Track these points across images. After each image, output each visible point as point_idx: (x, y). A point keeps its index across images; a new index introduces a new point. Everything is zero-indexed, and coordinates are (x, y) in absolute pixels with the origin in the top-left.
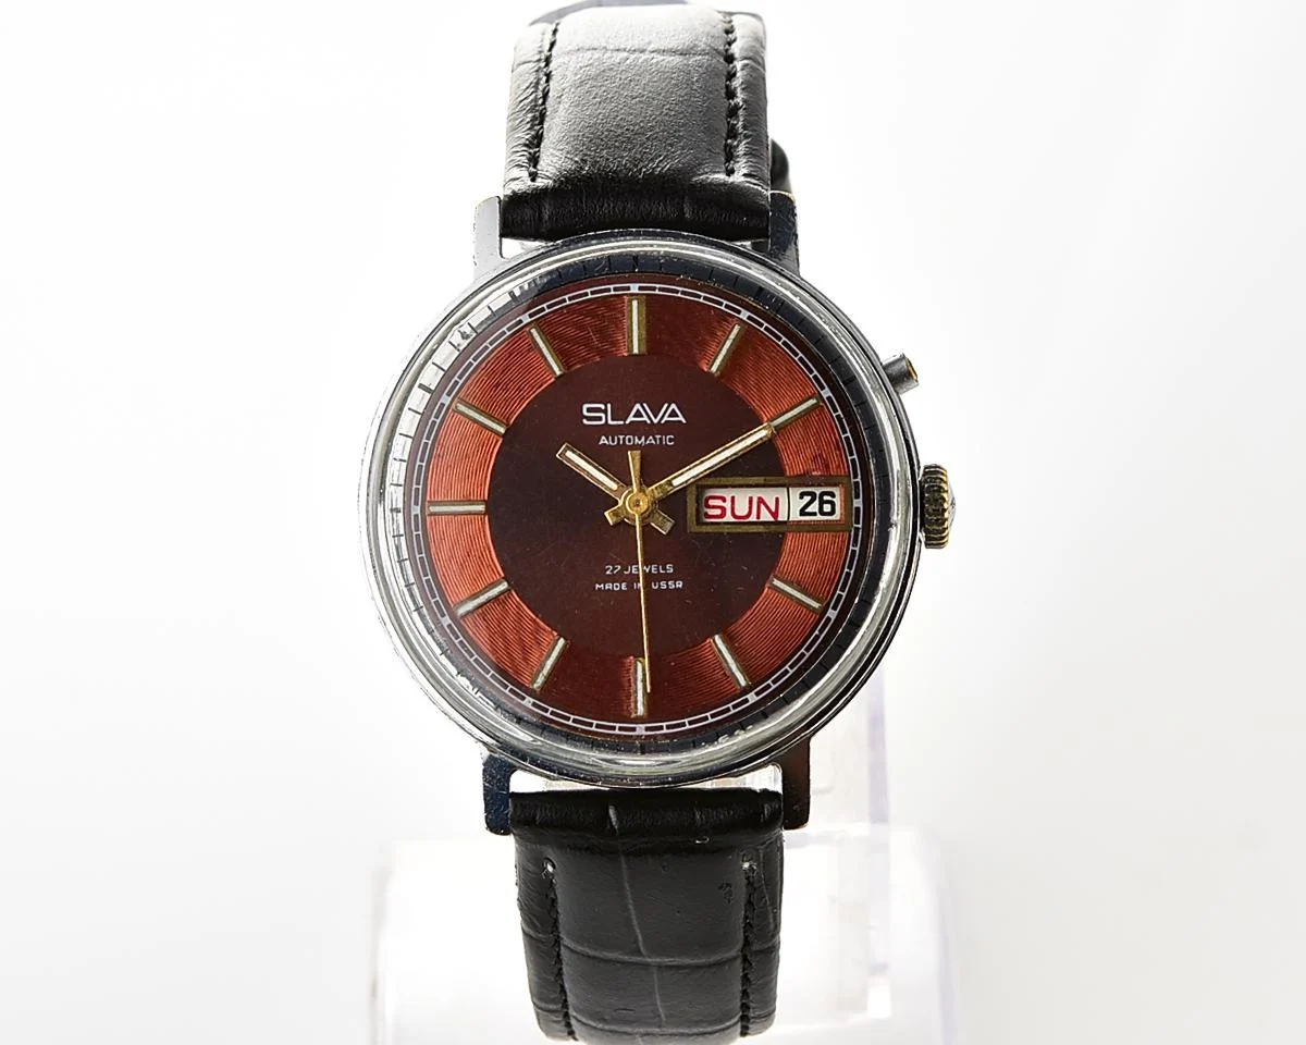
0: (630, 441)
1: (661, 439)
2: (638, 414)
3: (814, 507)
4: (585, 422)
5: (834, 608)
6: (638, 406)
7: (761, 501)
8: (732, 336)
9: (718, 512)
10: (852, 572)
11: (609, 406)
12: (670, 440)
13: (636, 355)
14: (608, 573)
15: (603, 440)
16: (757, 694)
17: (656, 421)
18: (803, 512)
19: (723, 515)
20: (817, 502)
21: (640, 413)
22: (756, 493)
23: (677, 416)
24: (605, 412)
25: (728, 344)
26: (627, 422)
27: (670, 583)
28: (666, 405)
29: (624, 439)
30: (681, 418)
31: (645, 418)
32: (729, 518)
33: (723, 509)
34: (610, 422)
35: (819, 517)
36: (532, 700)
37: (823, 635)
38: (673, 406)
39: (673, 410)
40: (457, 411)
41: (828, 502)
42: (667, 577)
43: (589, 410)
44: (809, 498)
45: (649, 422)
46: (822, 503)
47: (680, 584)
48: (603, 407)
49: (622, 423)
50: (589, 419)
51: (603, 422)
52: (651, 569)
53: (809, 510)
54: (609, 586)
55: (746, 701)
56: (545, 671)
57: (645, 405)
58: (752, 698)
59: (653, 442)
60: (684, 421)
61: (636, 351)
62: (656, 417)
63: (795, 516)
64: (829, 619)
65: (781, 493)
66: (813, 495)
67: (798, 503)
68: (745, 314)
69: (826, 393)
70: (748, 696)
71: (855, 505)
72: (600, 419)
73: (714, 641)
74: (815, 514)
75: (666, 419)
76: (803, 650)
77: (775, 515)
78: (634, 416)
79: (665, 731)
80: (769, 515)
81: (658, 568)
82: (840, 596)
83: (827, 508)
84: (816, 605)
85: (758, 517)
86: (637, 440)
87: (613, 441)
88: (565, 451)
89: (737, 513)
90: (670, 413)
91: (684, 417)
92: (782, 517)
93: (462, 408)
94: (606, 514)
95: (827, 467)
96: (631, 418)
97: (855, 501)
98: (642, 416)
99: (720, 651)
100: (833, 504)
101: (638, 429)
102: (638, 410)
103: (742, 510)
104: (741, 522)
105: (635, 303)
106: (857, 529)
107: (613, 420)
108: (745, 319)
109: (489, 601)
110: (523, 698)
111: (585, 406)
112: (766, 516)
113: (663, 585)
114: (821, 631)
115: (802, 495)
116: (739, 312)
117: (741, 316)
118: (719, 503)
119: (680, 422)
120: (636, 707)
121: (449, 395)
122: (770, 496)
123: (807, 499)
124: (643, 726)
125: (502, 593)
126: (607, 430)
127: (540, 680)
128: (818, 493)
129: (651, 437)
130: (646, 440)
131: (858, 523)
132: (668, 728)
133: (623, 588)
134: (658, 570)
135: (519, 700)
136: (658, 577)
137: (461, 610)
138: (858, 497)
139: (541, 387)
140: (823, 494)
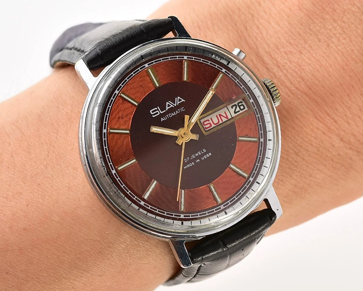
0: (170, 115)
1: (180, 110)
2: (169, 106)
3: (238, 109)
4: (153, 116)
5: (262, 138)
6: (167, 103)
7: (220, 115)
8: (186, 66)
9: (209, 125)
10: (261, 123)
11: (158, 107)
12: (183, 109)
13: (158, 87)
14: (186, 161)
15: (162, 119)
16: (252, 177)
17: (175, 105)
18: (235, 113)
19: (211, 125)
21: (169, 105)
22: (217, 113)
23: (181, 100)
24: (158, 110)
25: (185, 69)
26: (167, 110)
27: (207, 155)
28: (176, 98)
29: (168, 116)
30: (183, 100)
31: (172, 106)
32: (213, 126)
33: (210, 124)
34: (161, 112)
35: (241, 112)
36: (183, 215)
37: (263, 148)
38: (179, 98)
40: (110, 133)
41: (241, 105)
42: (205, 154)
43: (153, 112)
45: (173, 106)
46: (239, 107)
47: (210, 154)
48: (157, 109)
49: (165, 111)
50: (154, 115)
51: (159, 113)
52: (199, 154)
54: (188, 166)
57: (169, 101)
59: (178, 112)
60: (184, 101)
61: (158, 85)
62: (175, 104)
63: (234, 115)
64: (262, 142)
66: (235, 105)
68: (185, 57)
69: (224, 70)
70: (250, 179)
71: (251, 102)
72: (157, 113)
73: (230, 166)
74: (239, 111)
75: (178, 103)
76: (259, 156)
77: (227, 117)
78: (168, 107)
79: (230, 204)
81: (201, 152)
82: (261, 133)
83: (242, 107)
84: (256, 139)
85: (222, 121)
86: (173, 114)
87: (166, 118)
88: (152, 128)
89: (215, 123)
90: (179, 100)
91: (184, 100)
92: (230, 117)
93: (112, 131)
94: (177, 142)
96: (167, 108)
99: (234, 169)
100: (243, 105)
101: (171, 110)
102: (168, 104)
103: (216, 121)
104: (218, 125)
105: (149, 70)
106: (256, 109)
107: (162, 111)
108: (186, 59)
112: (224, 120)
113: (205, 157)
114: (261, 147)
116: (183, 57)
117: (184, 59)
118: (207, 122)
119: (183, 101)
120: (217, 201)
121: (105, 129)
123: (234, 107)
124: (222, 206)
125: (156, 185)
126: (162, 115)
127: (183, 207)
129: (177, 111)
130: (176, 113)
131: (255, 107)
132: (230, 202)
133: (193, 164)
134: (201, 153)
135: (179, 217)
136: (202, 155)
137: (146, 197)
138: (250, 99)
139: (133, 112)
140: (238, 103)
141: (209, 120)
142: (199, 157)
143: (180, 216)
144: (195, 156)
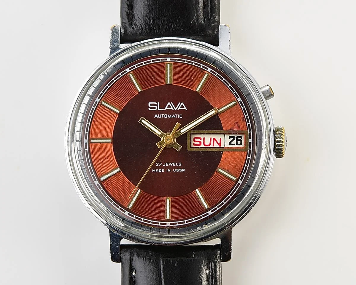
0: (166, 116)
1: (177, 116)
4: (149, 109)
5: (241, 180)
6: (169, 103)
7: (214, 139)
8: (205, 78)
10: (248, 166)
11: (158, 103)
12: (181, 116)
13: (168, 84)
14: (157, 165)
15: (156, 116)
16: (212, 211)
17: (176, 109)
18: (230, 144)
19: (200, 144)
20: (235, 140)
21: (170, 106)
23: (184, 107)
24: (157, 105)
25: (203, 80)
26: (165, 109)
27: (180, 170)
28: (180, 103)
29: (164, 116)
30: (185, 108)
31: (172, 108)
32: (202, 146)
33: (200, 142)
34: (159, 109)
35: (236, 146)
36: (128, 213)
37: (236, 190)
38: (182, 104)
39: (182, 105)
40: (102, 104)
41: (239, 140)
42: (179, 167)
43: (151, 105)
44: (233, 138)
45: (173, 109)
47: (184, 170)
48: (156, 103)
49: (163, 109)
50: (151, 108)
51: (156, 109)
52: (173, 165)
53: (232, 143)
54: (157, 170)
55: (208, 214)
56: (133, 202)
57: (172, 103)
58: (210, 213)
59: (175, 117)
60: (186, 109)
61: (169, 83)
62: (176, 108)
63: (227, 145)
64: (239, 184)
65: (222, 137)
66: (234, 137)
67: (228, 141)
68: (209, 70)
69: (239, 99)
72: (155, 108)
73: (196, 191)
74: (234, 144)
75: (179, 108)
76: (229, 195)
77: (220, 144)
78: (168, 107)
79: (177, 225)
80: (218, 145)
82: (243, 175)
83: (239, 142)
84: (234, 178)
85: (213, 146)
86: (168, 116)
87: (160, 116)
88: (142, 119)
89: (206, 144)
90: (181, 106)
92: (222, 145)
94: (157, 144)
95: (239, 127)
96: (166, 108)
97: (249, 140)
98: (171, 107)
99: (198, 195)
101: (169, 112)
102: (169, 105)
103: (207, 143)
104: (207, 147)
105: (169, 65)
106: (250, 150)
107: (160, 108)
109: (112, 176)
110: (125, 212)
111: (150, 103)
112: (216, 145)
113: (177, 170)
114: (236, 188)
115: (230, 138)
116: (207, 69)
118: (199, 140)
119: (185, 109)
120: (167, 216)
121: (99, 98)
122: (218, 137)
123: (232, 139)
125: (117, 172)
126: (157, 112)
127: (131, 205)
128: (236, 137)
129: (174, 115)
130: (172, 116)
131: (251, 148)
132: (179, 223)
133: (162, 171)
134: (176, 165)
136: (176, 167)
137: (102, 179)
138: (250, 138)
139: (133, 96)
140: (237, 137)
142: (172, 168)
144: (169, 165)
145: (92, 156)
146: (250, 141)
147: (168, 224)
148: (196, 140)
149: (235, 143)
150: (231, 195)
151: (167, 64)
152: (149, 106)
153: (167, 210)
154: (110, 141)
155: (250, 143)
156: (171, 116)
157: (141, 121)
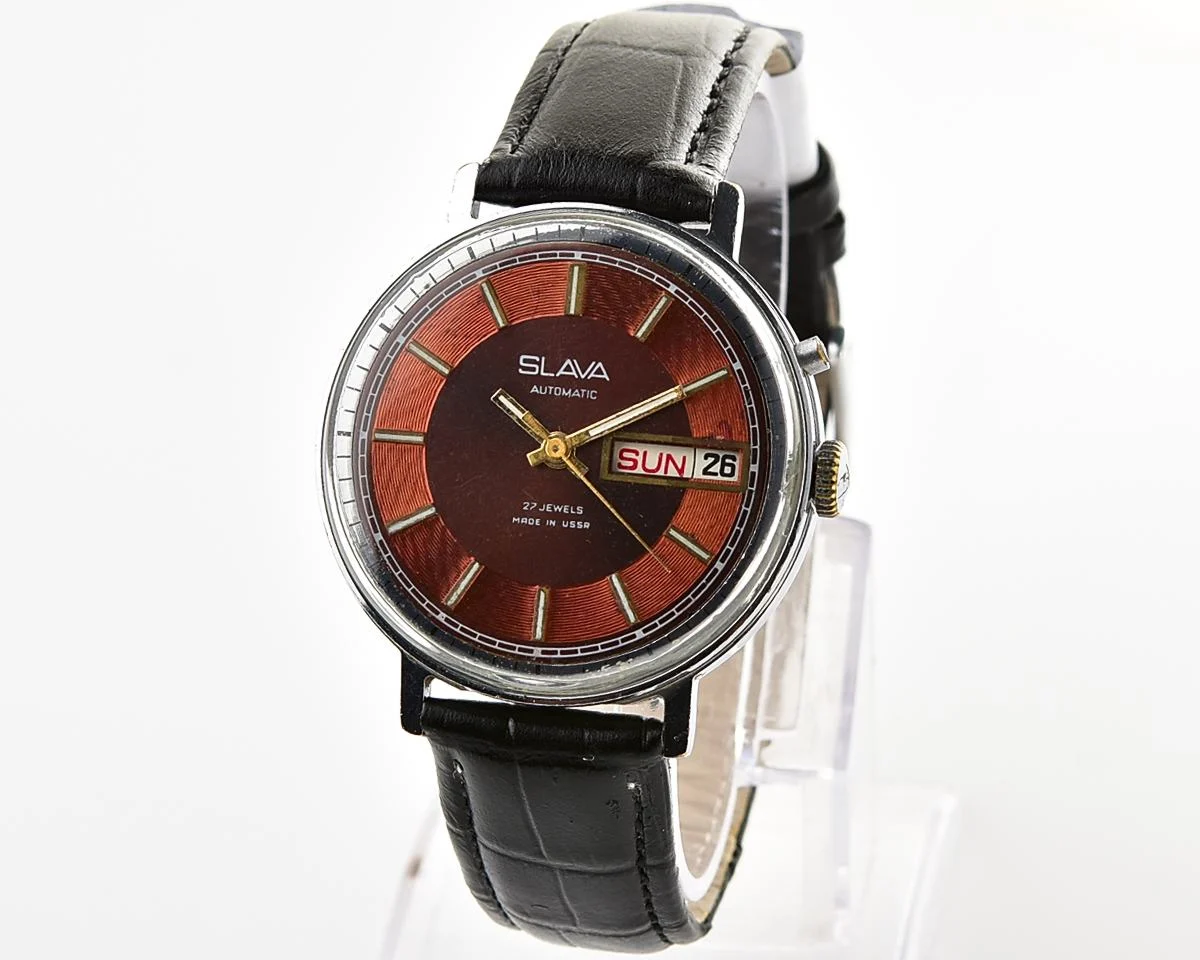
0: (558, 392)
1: (585, 393)
2: (568, 369)
3: (716, 468)
4: (521, 371)
5: (722, 560)
6: (568, 362)
7: (669, 457)
8: (659, 307)
9: (631, 464)
10: (742, 530)
11: (543, 359)
12: (594, 395)
13: (571, 315)
14: (525, 508)
15: (535, 389)
16: (645, 631)
17: (583, 377)
18: (705, 472)
19: (634, 467)
20: (719, 463)
21: (570, 368)
22: (666, 451)
23: (603, 374)
24: (539, 364)
25: (655, 313)
26: (558, 375)
27: (578, 523)
28: (594, 363)
29: (553, 390)
30: (605, 376)
31: (574, 373)
32: (639, 470)
33: (635, 461)
34: (543, 374)
35: (719, 478)
36: (445, 615)
37: (710, 584)
38: (600, 365)
39: (600, 368)
40: (409, 351)
41: (729, 465)
42: (577, 518)
43: (525, 361)
44: (713, 459)
45: (577, 377)
46: (724, 465)
47: (587, 525)
48: (538, 359)
49: (552, 375)
50: (524, 369)
51: (536, 372)
52: (562, 510)
53: (711, 470)
54: (524, 520)
55: (634, 636)
56: (460, 590)
57: (575, 361)
58: (639, 634)
59: (578, 395)
60: (608, 379)
61: (572, 312)
62: (583, 373)
63: (699, 475)
64: (716, 570)
65: (689, 453)
66: (716, 457)
67: (702, 463)
68: (673, 288)
69: (738, 366)
70: (636, 632)
71: (751, 470)
72: (534, 369)
73: (611, 578)
74: (716, 474)
75: (592, 375)
76: (690, 596)
77: (681, 471)
78: (565, 370)
79: (559, 656)
80: (676, 471)
81: (570, 508)
82: (728, 551)
83: (728, 470)
84: (705, 556)
85: (666, 472)
86: (564, 392)
87: (543, 391)
89: (648, 467)
90: (597, 370)
91: (609, 376)
92: (687, 474)
93: (414, 348)
94: (528, 455)
95: (730, 432)
96: (561, 372)
97: (752, 466)
98: (571, 371)
99: (615, 589)
100: (733, 466)
101: (567, 382)
102: (568, 366)
103: (652, 464)
104: (650, 474)
105: (576, 269)
106: (751, 492)
107: (545, 371)
108: (673, 292)
109: (417, 523)
112: (673, 472)
113: (572, 524)
114: (708, 580)
115: (707, 456)
116: (668, 286)
117: (669, 290)
118: (633, 456)
119: (605, 379)
120: (535, 631)
121: (404, 335)
122: (678, 455)
123: (711, 460)
124: (540, 649)
125: (430, 517)
126: (539, 380)
127: (454, 598)
128: (721, 457)
129: (577, 391)
130: (572, 392)
131: (752, 486)
132: (562, 653)
134: (570, 511)
135: (434, 614)
136: (569, 517)
137: (392, 529)
138: (754, 462)
139: (485, 336)
140: (725, 457)
141: (637, 453)
142: (560, 517)
143: (438, 613)
144: (552, 508)
145: (374, 473)
146: (754, 468)
147: (537, 652)
148: (625, 455)
149: (718, 471)
150: (694, 596)
151: (572, 266)
152: (522, 363)
153: (537, 618)
154: (420, 439)
155: (753, 473)
156: (570, 391)
157: (496, 398)
